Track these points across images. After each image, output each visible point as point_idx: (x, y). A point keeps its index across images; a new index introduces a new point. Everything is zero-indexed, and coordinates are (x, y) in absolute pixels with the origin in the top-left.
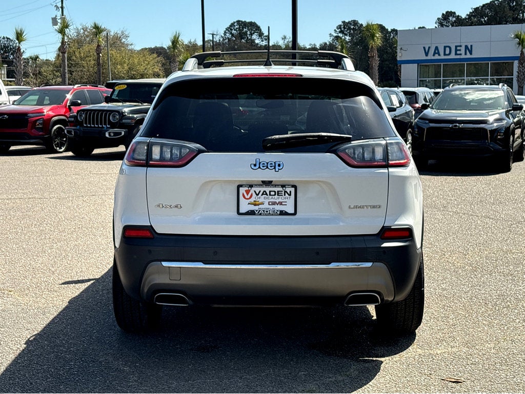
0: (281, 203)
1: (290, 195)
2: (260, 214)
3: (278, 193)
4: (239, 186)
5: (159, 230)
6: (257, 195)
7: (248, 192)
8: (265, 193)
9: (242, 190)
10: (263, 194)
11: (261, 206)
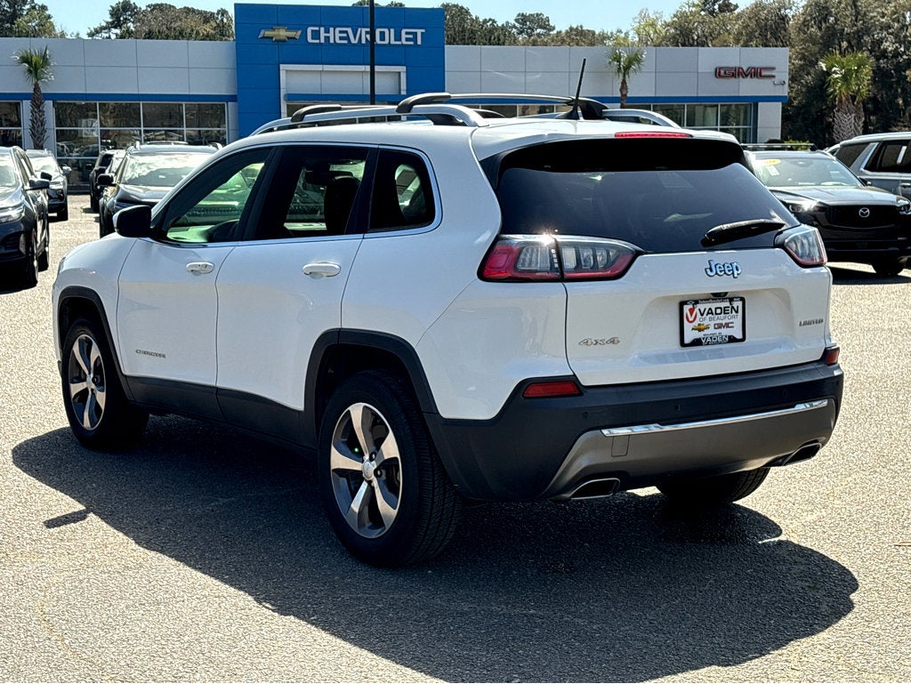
0: (727, 325)
1: (737, 312)
2: (708, 344)
3: (725, 310)
4: (682, 304)
5: (586, 381)
6: (702, 315)
7: (691, 311)
8: (710, 312)
9: (687, 308)
10: (708, 313)
11: (706, 332)
